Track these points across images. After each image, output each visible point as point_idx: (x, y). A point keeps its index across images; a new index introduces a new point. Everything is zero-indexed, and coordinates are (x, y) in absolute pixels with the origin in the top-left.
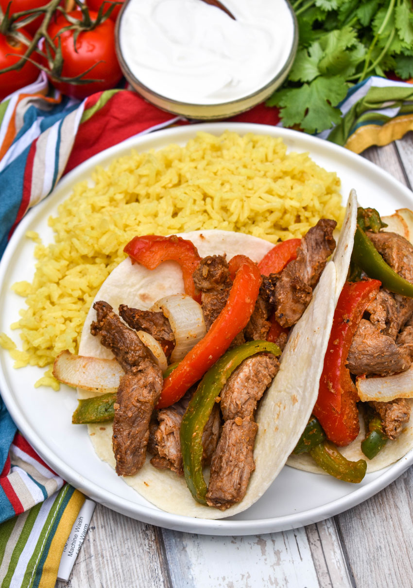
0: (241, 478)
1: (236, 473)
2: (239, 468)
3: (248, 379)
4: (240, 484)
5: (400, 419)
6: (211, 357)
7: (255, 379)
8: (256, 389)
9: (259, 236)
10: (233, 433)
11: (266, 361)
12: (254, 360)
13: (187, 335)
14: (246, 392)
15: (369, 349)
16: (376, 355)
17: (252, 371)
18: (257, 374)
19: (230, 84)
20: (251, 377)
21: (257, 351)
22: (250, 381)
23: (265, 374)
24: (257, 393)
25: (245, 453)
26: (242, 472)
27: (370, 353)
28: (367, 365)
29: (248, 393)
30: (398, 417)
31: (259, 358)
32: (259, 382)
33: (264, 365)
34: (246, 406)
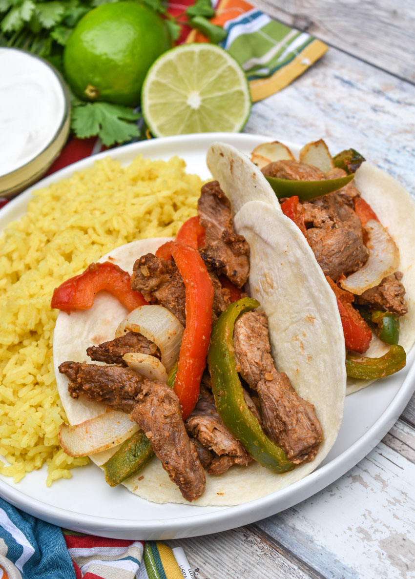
0: (309, 419)
1: (303, 418)
2: (302, 412)
3: (249, 337)
4: (312, 424)
5: (399, 292)
6: (204, 337)
7: (255, 335)
8: (262, 343)
9: (155, 236)
10: (271, 389)
11: (252, 315)
12: (242, 319)
13: (168, 336)
14: (256, 349)
15: (333, 248)
16: (342, 249)
17: (247, 330)
18: (252, 329)
19: (30, 139)
20: (250, 335)
21: (239, 311)
22: (252, 338)
23: (260, 327)
24: (265, 345)
25: (295, 399)
26: (307, 414)
27: (336, 250)
28: (341, 264)
29: (258, 349)
30: (396, 291)
31: (244, 316)
32: (260, 336)
33: (253, 319)
34: (264, 361)
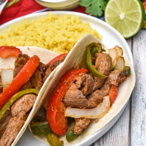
0: (8, 141)
1: (7, 139)
2: (9, 137)
3: (23, 102)
4: (7, 143)
5: (80, 126)
6: (10, 92)
7: (26, 103)
8: (26, 107)
10: (11, 123)
11: (33, 96)
12: (28, 95)
14: (21, 107)
15: (71, 95)
16: (73, 98)
17: (26, 100)
18: (28, 101)
20: (25, 102)
21: (29, 92)
22: (24, 103)
23: (31, 102)
24: (26, 109)
25: (14, 132)
26: (10, 139)
27: (71, 97)
28: (71, 102)
29: (21, 108)
30: (79, 125)
31: (30, 95)
32: (28, 104)
33: (32, 98)
34: (20, 113)
